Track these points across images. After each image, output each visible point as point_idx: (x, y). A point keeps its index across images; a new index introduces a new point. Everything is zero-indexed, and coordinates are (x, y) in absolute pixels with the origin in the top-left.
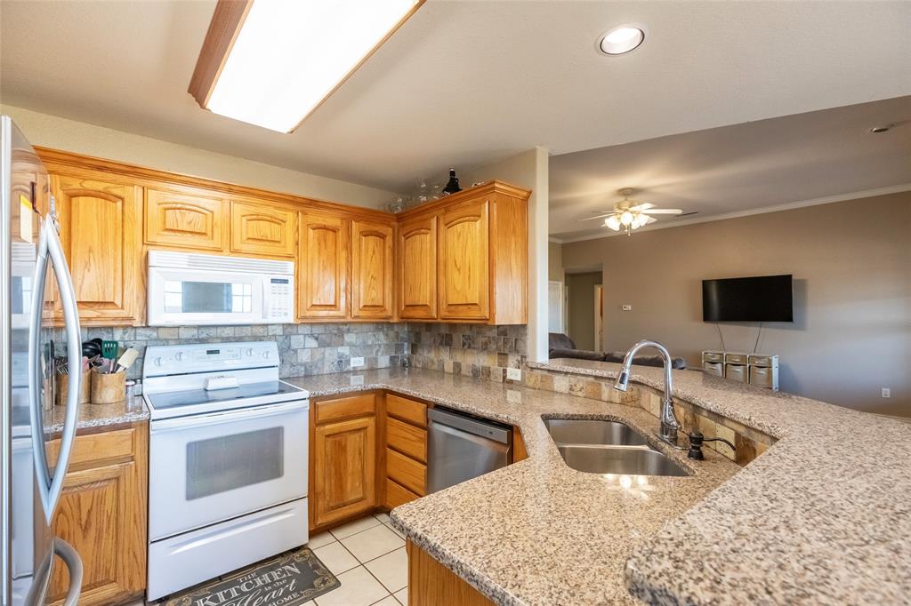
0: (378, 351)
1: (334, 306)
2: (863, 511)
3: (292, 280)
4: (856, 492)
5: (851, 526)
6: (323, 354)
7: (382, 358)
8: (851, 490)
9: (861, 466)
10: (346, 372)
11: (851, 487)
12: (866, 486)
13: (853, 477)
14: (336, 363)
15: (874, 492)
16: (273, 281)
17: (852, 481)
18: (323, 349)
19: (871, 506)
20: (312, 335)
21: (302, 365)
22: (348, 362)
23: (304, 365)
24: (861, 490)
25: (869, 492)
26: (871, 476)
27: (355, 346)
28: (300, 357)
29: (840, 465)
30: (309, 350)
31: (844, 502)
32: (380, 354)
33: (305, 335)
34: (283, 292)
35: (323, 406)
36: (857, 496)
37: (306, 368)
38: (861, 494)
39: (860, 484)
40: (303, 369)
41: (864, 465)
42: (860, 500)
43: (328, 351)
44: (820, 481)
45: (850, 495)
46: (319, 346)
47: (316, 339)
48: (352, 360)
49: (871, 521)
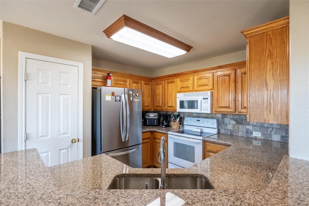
0: (271, 131)
1: (229, 107)
2: (8, 168)
3: (209, 98)
4: (11, 172)
5: (9, 164)
6: (239, 127)
7: (275, 135)
8: (13, 172)
9: (14, 184)
10: (250, 138)
11: (13, 173)
12: (9, 176)
13: (14, 177)
14: (245, 132)
15: (6, 175)
16: (204, 99)
17: (14, 175)
18: (238, 125)
19: (6, 171)
20: (233, 119)
21: (229, 130)
22: (252, 133)
23: (230, 130)
24: (10, 174)
25: (8, 174)
26: (9, 181)
27: (256, 126)
28: (228, 127)
29: (21, 180)
30: (232, 125)
31: (13, 168)
32: (273, 133)
33: (230, 119)
34: (206, 102)
35: (208, 145)
36: (10, 171)
37: (230, 132)
38: (10, 172)
39: (11, 176)
40: (229, 132)
41: (13, 185)
42: (9, 171)
43: (241, 126)
44: (22, 170)
45: (12, 171)
46: (237, 124)
47: (235, 121)
48: (254, 133)
49: (5, 167)
